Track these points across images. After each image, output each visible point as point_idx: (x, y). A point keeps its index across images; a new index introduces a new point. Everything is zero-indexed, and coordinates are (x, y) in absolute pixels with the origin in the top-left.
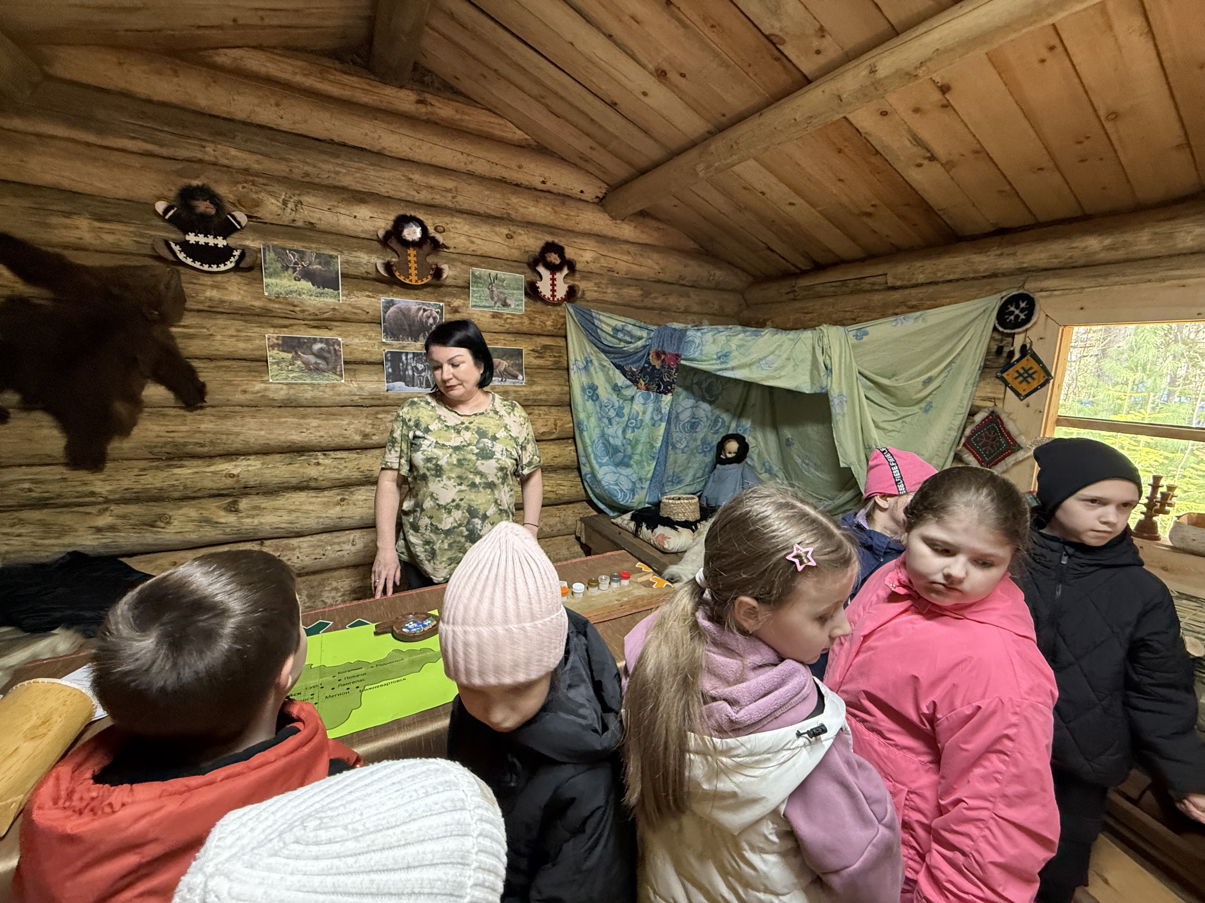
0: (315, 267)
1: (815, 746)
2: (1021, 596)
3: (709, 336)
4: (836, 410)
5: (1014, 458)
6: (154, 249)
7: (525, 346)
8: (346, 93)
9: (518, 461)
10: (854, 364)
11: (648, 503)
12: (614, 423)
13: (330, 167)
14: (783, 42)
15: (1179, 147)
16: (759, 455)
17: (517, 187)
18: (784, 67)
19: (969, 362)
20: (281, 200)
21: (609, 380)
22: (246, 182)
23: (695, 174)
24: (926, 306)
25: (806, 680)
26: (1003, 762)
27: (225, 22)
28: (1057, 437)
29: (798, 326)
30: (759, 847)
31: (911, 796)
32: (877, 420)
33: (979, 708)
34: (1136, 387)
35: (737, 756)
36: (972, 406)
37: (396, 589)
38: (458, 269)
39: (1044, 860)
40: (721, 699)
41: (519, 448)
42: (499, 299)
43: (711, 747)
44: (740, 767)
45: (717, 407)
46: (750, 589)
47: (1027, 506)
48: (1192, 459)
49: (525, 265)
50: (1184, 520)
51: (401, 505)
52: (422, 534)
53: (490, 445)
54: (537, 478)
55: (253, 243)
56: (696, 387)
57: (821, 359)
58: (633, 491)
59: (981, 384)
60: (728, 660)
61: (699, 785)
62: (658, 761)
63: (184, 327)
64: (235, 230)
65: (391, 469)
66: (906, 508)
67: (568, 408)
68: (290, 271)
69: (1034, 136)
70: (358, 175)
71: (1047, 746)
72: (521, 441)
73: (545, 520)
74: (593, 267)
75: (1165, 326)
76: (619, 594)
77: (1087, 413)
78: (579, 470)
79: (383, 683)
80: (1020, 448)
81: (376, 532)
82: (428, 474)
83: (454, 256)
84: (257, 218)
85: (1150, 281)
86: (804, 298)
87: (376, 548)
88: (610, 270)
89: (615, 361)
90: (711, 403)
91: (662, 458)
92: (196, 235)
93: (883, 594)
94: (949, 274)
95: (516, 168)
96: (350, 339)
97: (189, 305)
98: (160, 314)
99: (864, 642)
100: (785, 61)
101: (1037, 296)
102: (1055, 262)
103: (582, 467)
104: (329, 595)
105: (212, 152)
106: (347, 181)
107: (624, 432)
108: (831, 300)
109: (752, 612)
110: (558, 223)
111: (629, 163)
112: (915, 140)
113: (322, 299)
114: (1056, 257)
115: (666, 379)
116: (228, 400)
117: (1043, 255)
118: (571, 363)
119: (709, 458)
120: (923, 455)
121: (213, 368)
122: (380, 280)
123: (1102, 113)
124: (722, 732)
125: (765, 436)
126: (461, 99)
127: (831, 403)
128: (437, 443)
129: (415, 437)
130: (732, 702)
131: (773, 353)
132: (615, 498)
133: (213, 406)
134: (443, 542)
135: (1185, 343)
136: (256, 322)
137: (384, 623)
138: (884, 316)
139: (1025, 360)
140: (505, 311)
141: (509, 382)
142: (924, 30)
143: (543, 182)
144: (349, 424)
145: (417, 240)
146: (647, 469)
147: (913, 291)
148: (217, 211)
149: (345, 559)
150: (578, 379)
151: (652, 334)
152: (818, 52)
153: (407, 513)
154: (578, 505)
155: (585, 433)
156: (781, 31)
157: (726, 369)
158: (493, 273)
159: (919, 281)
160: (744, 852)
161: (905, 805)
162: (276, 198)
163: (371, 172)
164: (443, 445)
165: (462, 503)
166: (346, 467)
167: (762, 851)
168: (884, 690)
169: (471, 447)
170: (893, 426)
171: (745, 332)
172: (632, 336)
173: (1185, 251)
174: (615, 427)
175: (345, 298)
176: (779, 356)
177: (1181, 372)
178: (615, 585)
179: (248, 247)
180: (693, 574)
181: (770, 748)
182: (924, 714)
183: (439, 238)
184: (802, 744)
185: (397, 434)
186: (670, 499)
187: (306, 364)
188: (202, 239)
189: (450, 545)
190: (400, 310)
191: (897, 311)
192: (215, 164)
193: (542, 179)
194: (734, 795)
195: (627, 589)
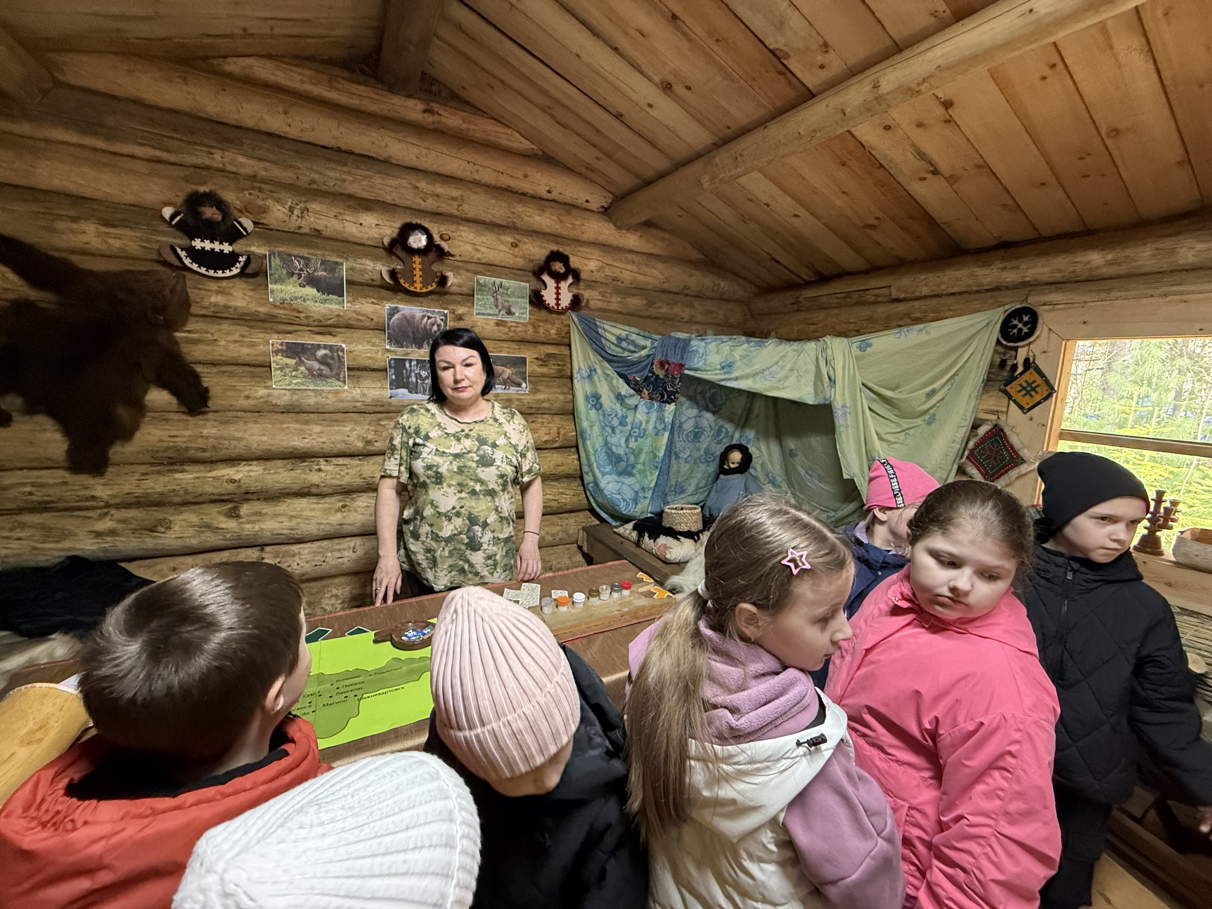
0: (320, 273)
1: (814, 756)
2: (1024, 611)
3: (713, 346)
4: (839, 421)
5: (1017, 472)
6: (160, 254)
7: (529, 354)
8: (355, 102)
9: (518, 469)
10: (857, 375)
11: (651, 513)
12: (617, 432)
13: (337, 174)
14: (788, 57)
15: (1180, 163)
16: (762, 465)
17: (523, 196)
18: (789, 82)
19: (972, 376)
20: (287, 207)
21: (612, 388)
22: (253, 189)
23: (700, 184)
24: (930, 318)
25: (807, 690)
26: (1005, 778)
27: (236, 31)
28: (1059, 451)
29: (803, 337)
30: (757, 856)
31: (912, 812)
32: (881, 432)
33: (982, 724)
34: (1141, 401)
35: (737, 763)
36: (975, 418)
37: (396, 597)
38: (463, 277)
39: (1045, 878)
40: (722, 707)
41: (518, 455)
42: (503, 307)
43: (712, 755)
44: (741, 774)
45: (721, 417)
46: (748, 595)
47: (1029, 519)
48: (1197, 474)
49: (530, 274)
50: (1188, 535)
51: (401, 513)
52: (423, 543)
53: (490, 452)
54: (537, 486)
55: (258, 249)
56: (699, 398)
57: (824, 370)
58: (636, 501)
59: (985, 397)
60: (730, 668)
61: (699, 792)
62: (659, 770)
63: (189, 332)
64: (241, 236)
65: (390, 477)
66: (911, 521)
67: (572, 416)
68: (295, 277)
69: (1036, 151)
70: (364, 183)
71: (1049, 763)
72: (520, 448)
73: (546, 529)
74: (599, 276)
75: (1171, 341)
76: (620, 604)
77: (1092, 427)
78: (582, 478)
79: (381, 691)
80: (1023, 461)
81: (377, 539)
82: (428, 481)
83: (460, 264)
84: (263, 224)
85: (1152, 296)
86: (808, 310)
87: (378, 556)
88: (615, 279)
89: (618, 370)
90: (714, 413)
91: (665, 467)
92: (202, 241)
93: (884, 607)
94: (953, 287)
95: (522, 177)
96: (352, 345)
97: (194, 310)
98: (165, 319)
99: (865, 655)
100: (789, 75)
101: (1040, 310)
102: (1058, 276)
103: (585, 476)
104: (328, 602)
105: (219, 158)
106: (353, 188)
107: (627, 441)
108: (835, 311)
109: (752, 619)
110: (563, 232)
111: (635, 174)
112: (918, 154)
113: (327, 306)
114: (1059, 271)
115: (670, 389)
116: (231, 406)
117: (1046, 269)
118: (575, 371)
119: (713, 468)
120: (926, 467)
121: (217, 373)
122: (384, 286)
123: (1104, 131)
124: (722, 739)
125: (768, 448)
126: (466, 108)
127: (835, 415)
128: (437, 450)
129: (415, 444)
130: (734, 710)
131: (777, 363)
132: (617, 508)
133: (217, 412)
134: (444, 549)
135: (1190, 358)
136: (261, 328)
137: (383, 631)
138: (887, 327)
139: (1028, 373)
140: (509, 319)
141: (513, 390)
142: (928, 46)
143: (549, 192)
144: (352, 431)
145: (423, 248)
146: (650, 478)
147: (917, 304)
148: (223, 218)
149: (344, 566)
150: (581, 388)
151: (656, 343)
152: (822, 67)
153: (407, 522)
154: (580, 514)
155: (588, 442)
156: (785, 46)
157: (729, 379)
158: (498, 281)
159: (923, 294)
160: (743, 861)
161: (906, 821)
162: (283, 205)
163: (378, 180)
164: (443, 452)
165: (462, 510)
166: (347, 474)
167: (760, 860)
168: (887, 705)
169: (471, 454)
170: (896, 438)
171: (748, 342)
172: (636, 346)
173: (1186, 267)
174: (618, 436)
175: (349, 305)
176: (783, 367)
177: (1187, 386)
178: (616, 595)
179: (253, 253)
180: (695, 585)
181: (770, 756)
182: (927, 730)
183: (445, 245)
184: (802, 753)
185: (397, 442)
186: (672, 509)
187: (310, 370)
188: (208, 245)
189: (450, 552)
190: (405, 317)
191: (900, 323)
192: (222, 171)
193: (547, 188)
194: (734, 802)
195: (627, 599)
